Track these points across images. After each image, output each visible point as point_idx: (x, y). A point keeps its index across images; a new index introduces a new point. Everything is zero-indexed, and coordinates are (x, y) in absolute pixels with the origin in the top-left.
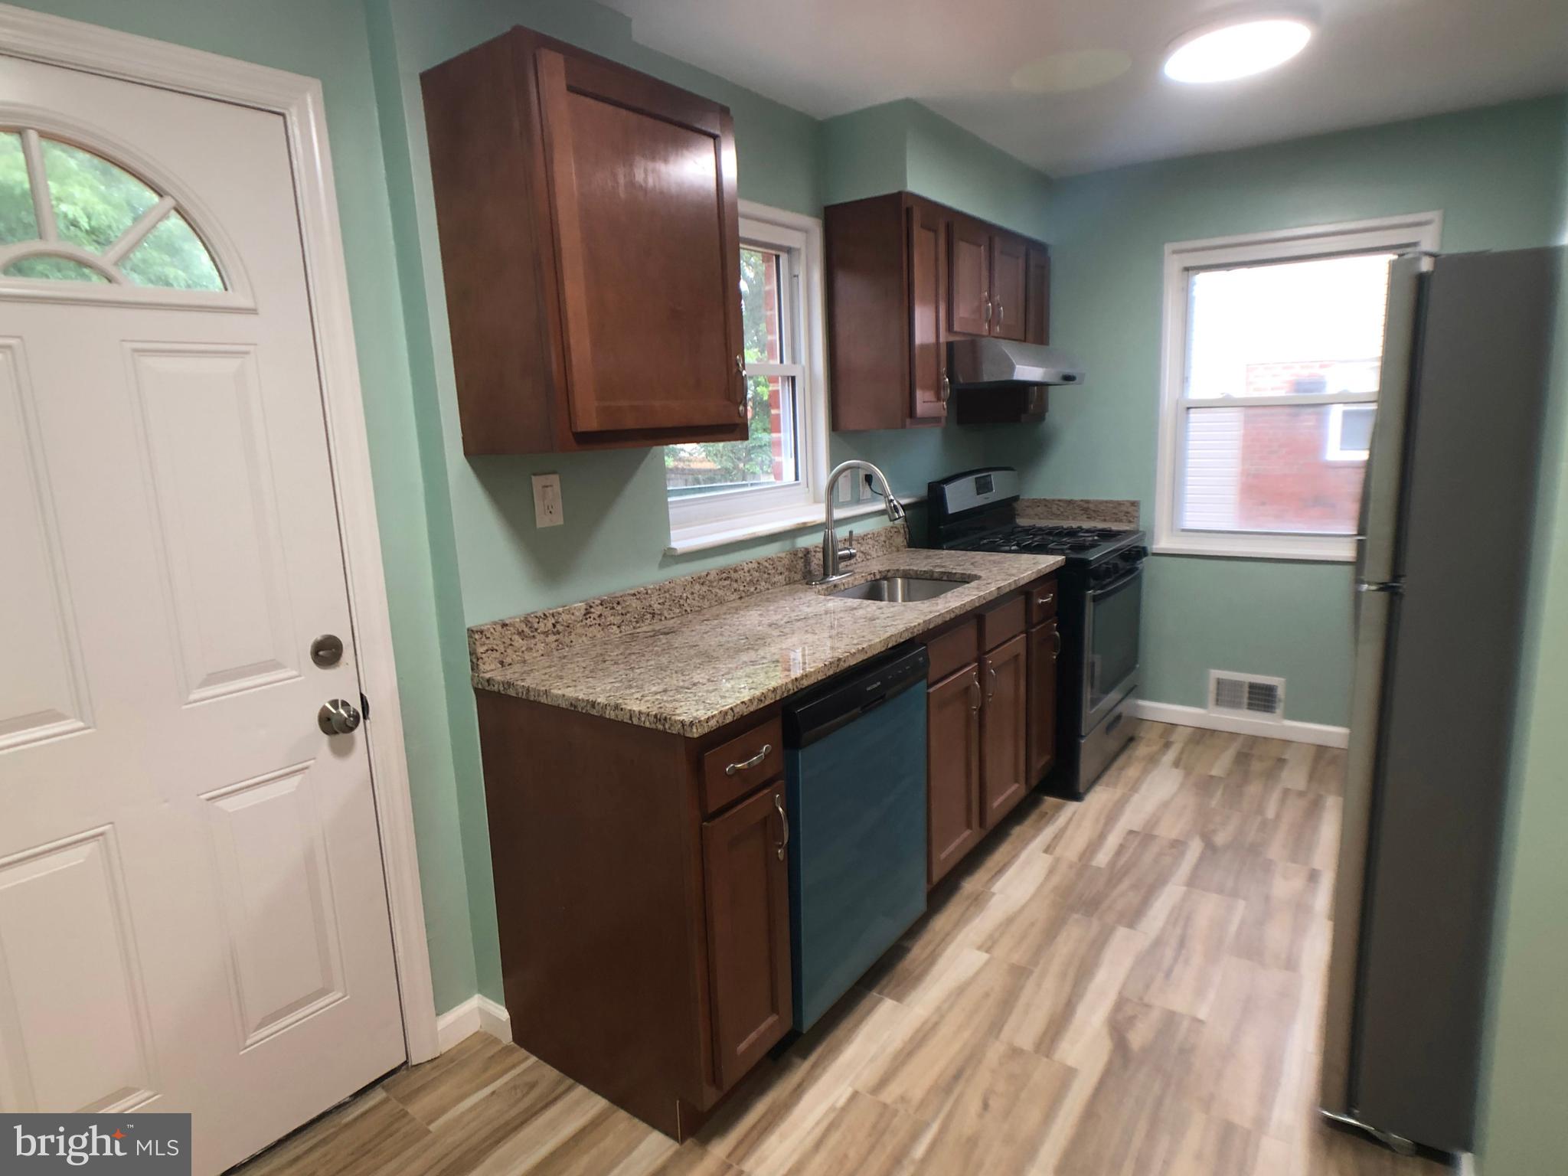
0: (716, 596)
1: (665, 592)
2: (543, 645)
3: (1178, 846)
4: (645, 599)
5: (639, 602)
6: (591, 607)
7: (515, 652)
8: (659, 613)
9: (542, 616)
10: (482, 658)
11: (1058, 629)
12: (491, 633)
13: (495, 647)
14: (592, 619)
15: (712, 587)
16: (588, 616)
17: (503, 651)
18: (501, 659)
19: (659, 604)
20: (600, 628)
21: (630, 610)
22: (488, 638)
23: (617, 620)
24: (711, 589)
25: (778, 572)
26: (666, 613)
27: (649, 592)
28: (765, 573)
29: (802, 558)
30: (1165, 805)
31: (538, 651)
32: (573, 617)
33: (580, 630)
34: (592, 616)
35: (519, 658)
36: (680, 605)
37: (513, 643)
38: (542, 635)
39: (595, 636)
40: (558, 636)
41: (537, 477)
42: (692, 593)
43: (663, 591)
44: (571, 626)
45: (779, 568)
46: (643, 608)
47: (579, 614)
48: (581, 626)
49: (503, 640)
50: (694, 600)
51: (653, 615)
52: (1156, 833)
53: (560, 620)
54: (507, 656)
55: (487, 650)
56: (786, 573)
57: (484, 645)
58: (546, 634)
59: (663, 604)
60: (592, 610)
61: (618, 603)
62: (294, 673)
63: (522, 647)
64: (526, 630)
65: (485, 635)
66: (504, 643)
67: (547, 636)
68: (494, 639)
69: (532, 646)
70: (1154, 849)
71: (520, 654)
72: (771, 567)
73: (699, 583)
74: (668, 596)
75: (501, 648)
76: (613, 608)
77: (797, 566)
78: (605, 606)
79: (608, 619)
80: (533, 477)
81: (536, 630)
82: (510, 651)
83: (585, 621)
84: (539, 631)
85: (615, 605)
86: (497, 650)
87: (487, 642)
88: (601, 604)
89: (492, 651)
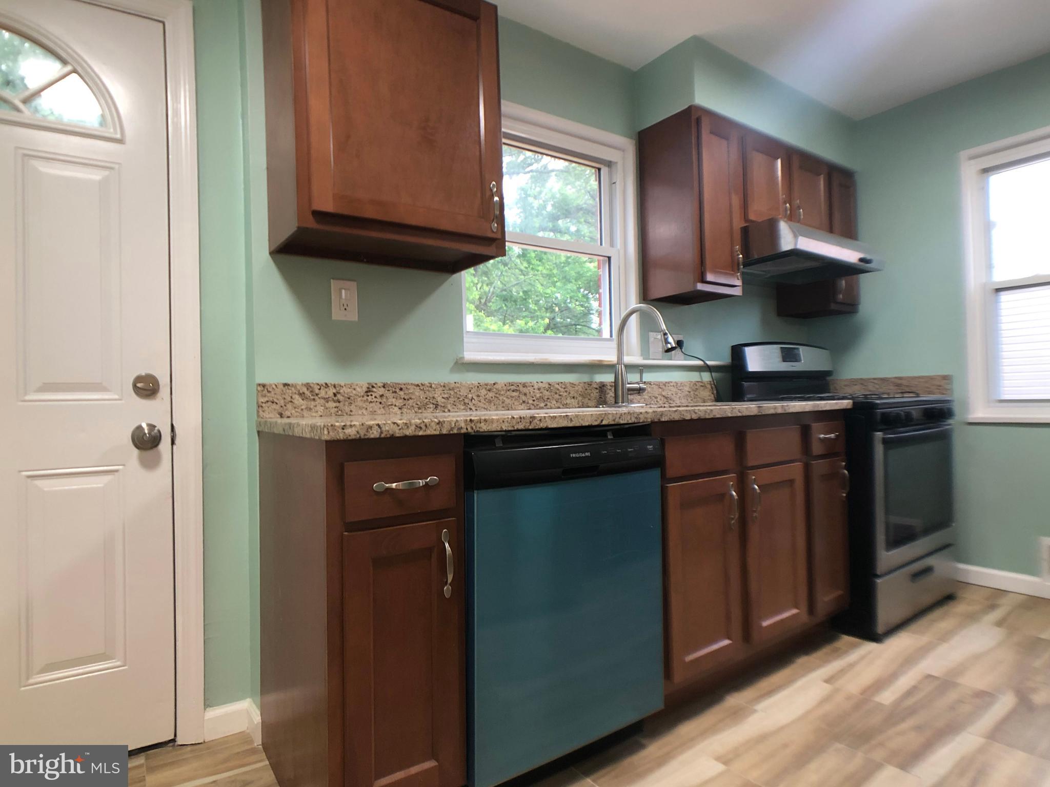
0: (503, 403)
1: (450, 389)
2: (323, 408)
3: (984, 697)
4: (429, 391)
5: (422, 392)
6: (373, 387)
7: (295, 408)
8: (443, 405)
9: (324, 385)
10: (262, 407)
11: (846, 468)
12: (273, 388)
13: (275, 400)
14: (373, 397)
15: (500, 394)
16: (369, 394)
17: (283, 405)
18: (280, 411)
19: (443, 398)
20: (381, 406)
21: (412, 397)
22: (269, 392)
23: (399, 403)
24: (497, 396)
25: (571, 395)
26: (449, 407)
27: (433, 386)
28: (556, 393)
29: (596, 389)
30: (976, 658)
31: (317, 412)
32: (354, 392)
33: (360, 404)
34: (374, 395)
35: (298, 414)
36: (465, 404)
37: (292, 400)
38: (323, 400)
39: (375, 411)
40: (337, 404)
41: (335, 281)
42: (478, 396)
43: (447, 388)
44: (352, 398)
45: (572, 393)
46: (426, 398)
47: (361, 391)
48: (362, 400)
49: (284, 396)
50: (480, 402)
51: (437, 406)
52: (961, 680)
53: (341, 391)
54: (287, 410)
55: (268, 401)
56: (580, 398)
57: (265, 396)
58: (327, 400)
59: (448, 398)
60: (374, 390)
61: (401, 389)
62: (116, 397)
63: (302, 405)
64: (308, 393)
65: (267, 389)
66: (285, 399)
67: (328, 402)
68: (275, 394)
69: (312, 407)
70: (952, 696)
71: (299, 410)
72: (562, 390)
73: (486, 389)
74: (452, 394)
75: (282, 402)
76: (395, 392)
77: (592, 395)
78: (387, 389)
79: (389, 400)
80: (332, 280)
81: (317, 395)
82: (289, 406)
83: (366, 397)
84: (319, 396)
85: (398, 390)
86: (277, 403)
87: (269, 395)
88: (384, 387)
89: (273, 402)
